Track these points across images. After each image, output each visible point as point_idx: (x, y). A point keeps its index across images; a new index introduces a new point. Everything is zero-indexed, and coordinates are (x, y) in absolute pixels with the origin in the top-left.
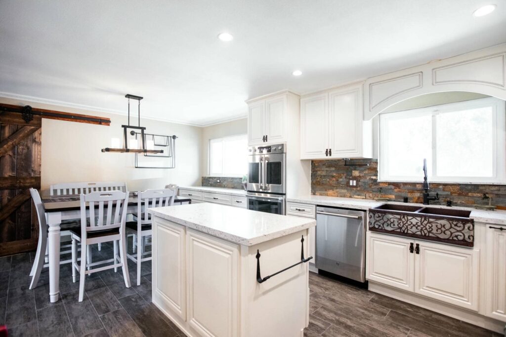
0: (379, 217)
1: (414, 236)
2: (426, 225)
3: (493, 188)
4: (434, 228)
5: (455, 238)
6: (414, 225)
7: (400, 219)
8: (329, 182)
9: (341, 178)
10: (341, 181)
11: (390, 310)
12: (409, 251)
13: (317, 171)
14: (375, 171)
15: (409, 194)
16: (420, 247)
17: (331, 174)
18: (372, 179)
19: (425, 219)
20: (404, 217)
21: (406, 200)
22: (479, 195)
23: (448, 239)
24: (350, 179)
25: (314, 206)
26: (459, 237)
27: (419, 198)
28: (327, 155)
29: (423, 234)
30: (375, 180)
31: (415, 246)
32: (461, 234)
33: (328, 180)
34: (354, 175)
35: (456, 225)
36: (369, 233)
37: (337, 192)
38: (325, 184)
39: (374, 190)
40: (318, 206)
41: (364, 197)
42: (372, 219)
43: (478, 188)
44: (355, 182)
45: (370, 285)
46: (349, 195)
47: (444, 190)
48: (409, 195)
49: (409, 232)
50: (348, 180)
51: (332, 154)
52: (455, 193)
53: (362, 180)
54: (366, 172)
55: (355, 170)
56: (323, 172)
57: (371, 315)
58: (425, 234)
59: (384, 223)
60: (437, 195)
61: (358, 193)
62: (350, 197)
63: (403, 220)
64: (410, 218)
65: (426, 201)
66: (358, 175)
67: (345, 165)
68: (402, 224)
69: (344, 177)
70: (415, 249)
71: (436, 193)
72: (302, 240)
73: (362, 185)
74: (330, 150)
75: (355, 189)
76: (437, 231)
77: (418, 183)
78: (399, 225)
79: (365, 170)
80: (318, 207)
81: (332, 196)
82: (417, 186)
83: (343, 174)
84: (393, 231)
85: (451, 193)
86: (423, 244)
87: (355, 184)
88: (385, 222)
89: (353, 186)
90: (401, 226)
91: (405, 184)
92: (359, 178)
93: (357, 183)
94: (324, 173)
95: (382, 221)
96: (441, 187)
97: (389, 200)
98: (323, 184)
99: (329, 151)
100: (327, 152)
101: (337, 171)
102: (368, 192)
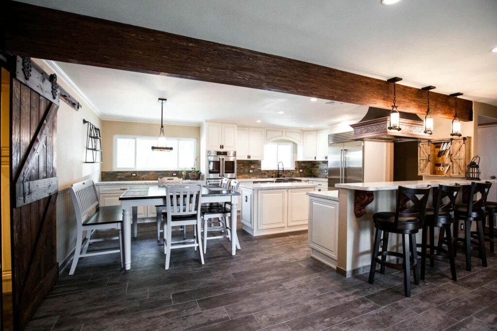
3: (293, 171)
9: (246, 169)
10: (245, 171)
14: (260, 165)
22: (290, 173)
24: (250, 170)
27: (275, 176)
28: (248, 158)
33: (239, 170)
34: (251, 167)
37: (243, 176)
39: (260, 174)
43: (289, 171)
48: (271, 175)
50: (248, 170)
51: (250, 158)
54: (256, 166)
55: (252, 165)
61: (253, 176)
62: (250, 178)
71: (280, 174)
73: (255, 172)
74: (250, 155)
75: (252, 174)
81: (241, 178)
83: (247, 167)
87: (252, 172)
91: (271, 171)
92: (254, 169)
96: (281, 171)
100: (248, 156)
101: (243, 166)
102: (257, 175)
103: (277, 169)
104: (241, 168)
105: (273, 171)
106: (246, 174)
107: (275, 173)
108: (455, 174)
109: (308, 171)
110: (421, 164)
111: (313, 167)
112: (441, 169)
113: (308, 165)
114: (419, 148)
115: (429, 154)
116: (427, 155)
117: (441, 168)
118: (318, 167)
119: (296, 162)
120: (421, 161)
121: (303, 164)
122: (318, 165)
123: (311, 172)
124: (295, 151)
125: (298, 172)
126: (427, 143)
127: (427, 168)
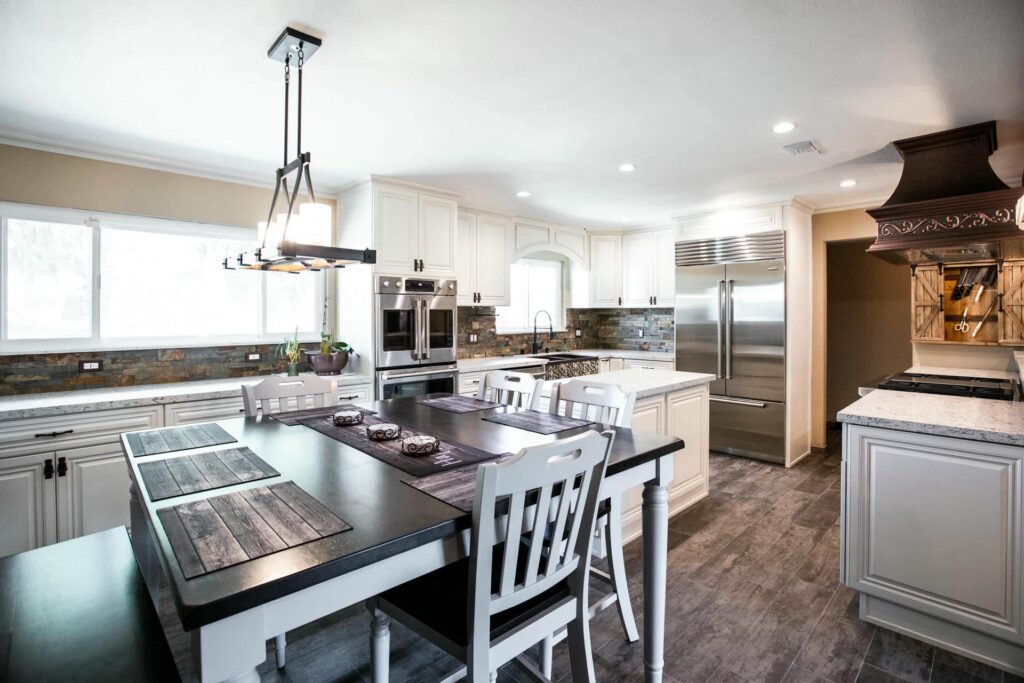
3: (562, 335)
9: (460, 332)
14: (493, 322)
18: (491, 332)
22: (557, 341)
24: (470, 334)
27: (526, 348)
28: (475, 301)
30: (494, 333)
34: (474, 328)
35: (593, 363)
39: (493, 345)
41: (484, 355)
43: (555, 336)
44: (475, 336)
46: (468, 355)
48: (520, 347)
50: (467, 335)
51: (481, 300)
53: (482, 334)
54: (485, 324)
55: (475, 321)
60: (541, 343)
61: (478, 351)
62: (470, 357)
65: (536, 351)
66: (479, 328)
69: (465, 331)
73: (482, 341)
74: (479, 294)
75: (475, 346)
77: (525, 334)
79: (485, 321)
82: (525, 336)
83: (462, 326)
87: (475, 340)
89: (473, 343)
91: (517, 335)
92: (479, 332)
93: (477, 338)
99: (477, 295)
100: (475, 296)
102: (488, 348)
103: (533, 331)
105: (522, 335)
107: (527, 342)
108: (1009, 340)
109: (591, 333)
110: (919, 316)
111: (601, 324)
112: (963, 328)
113: (592, 319)
114: (913, 278)
115: (942, 292)
116: (935, 296)
117: (962, 325)
118: (616, 324)
119: (568, 310)
120: (920, 310)
121: (581, 317)
122: (616, 319)
123: (596, 336)
124: (565, 285)
125: (571, 336)
126: (936, 267)
127: (935, 327)
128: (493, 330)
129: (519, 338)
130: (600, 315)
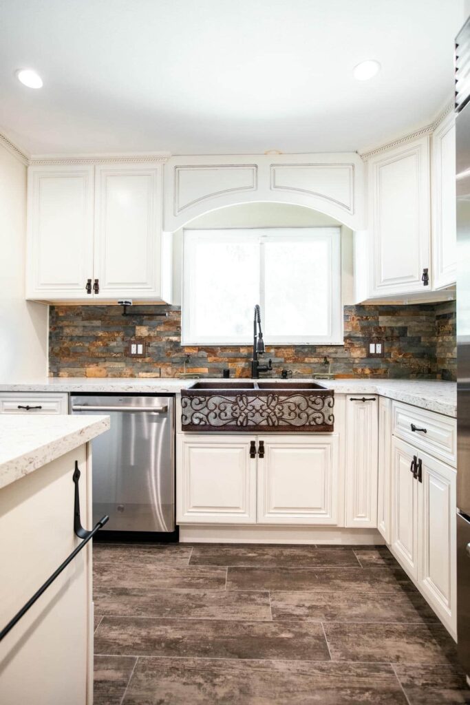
0: (201, 402)
1: (257, 429)
2: (275, 407)
3: (332, 350)
4: (286, 411)
5: (313, 423)
6: (257, 411)
7: (236, 403)
8: (89, 349)
9: (115, 340)
10: (114, 347)
11: (227, 568)
12: (249, 455)
13: (62, 328)
14: (176, 326)
15: (230, 364)
16: (265, 445)
17: (94, 333)
18: (171, 342)
19: (273, 399)
20: (241, 399)
21: (227, 374)
22: (316, 360)
23: (304, 426)
24: (131, 343)
25: (66, 396)
26: (317, 420)
27: (243, 370)
28: (89, 292)
29: (271, 424)
30: (177, 344)
31: (257, 446)
32: (320, 415)
33: (87, 345)
34: (138, 334)
35: (314, 402)
36: (182, 437)
37: (105, 368)
38: (81, 354)
39: (174, 360)
40: (73, 394)
41: (158, 375)
42: (189, 407)
43: (315, 351)
44: (140, 347)
45: (182, 532)
46: (129, 372)
47: (276, 356)
48: (230, 366)
49: (250, 423)
50: (126, 345)
51: (101, 290)
52: (289, 359)
53: (153, 344)
54: (161, 328)
55: (141, 324)
56: (77, 330)
57: (202, 594)
58: (273, 423)
59: (208, 414)
60: (270, 362)
61: (146, 368)
62: (132, 376)
63: (241, 403)
64: (251, 399)
65: (255, 374)
66: (147, 335)
67: (125, 314)
68: (238, 411)
69: (119, 339)
70: (257, 451)
71: (267, 360)
72: (76, 476)
73: (153, 353)
74: (97, 281)
75: (140, 360)
76: (290, 415)
77: (242, 346)
78: (235, 415)
79: (159, 324)
80: (73, 398)
81: (95, 376)
82: (242, 350)
83: (118, 332)
84: (225, 425)
85: (285, 358)
86: (269, 440)
87: (140, 352)
88: (211, 411)
89: (137, 356)
90: (237, 416)
91: (224, 348)
92: (148, 341)
93: (144, 350)
94: (78, 332)
95: (206, 411)
96: (272, 351)
97: (202, 377)
98: (76, 353)
99: (93, 283)
100: (89, 284)
101: (106, 327)
102: (164, 364)
104: (97, 338)
105: (237, 348)
106: (116, 360)
109: (413, 350)
113: (414, 326)
119: (348, 306)
121: (384, 321)
124: (347, 266)
125: (357, 354)
128: (174, 339)
129: (229, 352)
130: (438, 317)
